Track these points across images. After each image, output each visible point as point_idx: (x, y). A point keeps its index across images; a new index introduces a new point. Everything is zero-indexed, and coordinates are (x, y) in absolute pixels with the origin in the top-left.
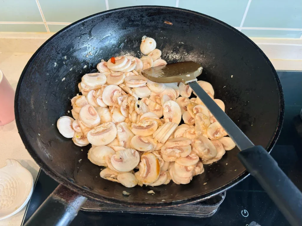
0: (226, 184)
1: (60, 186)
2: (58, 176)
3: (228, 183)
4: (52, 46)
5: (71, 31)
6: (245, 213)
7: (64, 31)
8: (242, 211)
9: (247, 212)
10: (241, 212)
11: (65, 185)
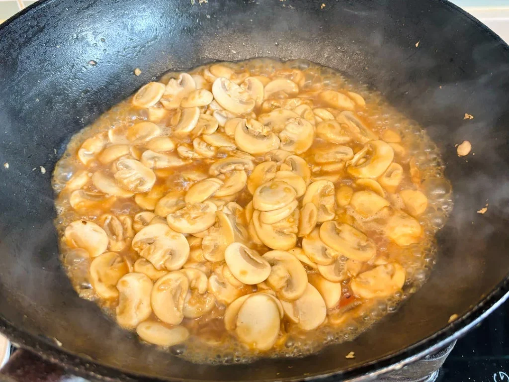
0: (440, 332)
1: (17, 355)
2: (11, 326)
3: (444, 330)
4: (13, 40)
5: (56, 6)
6: (502, 378)
7: (40, 7)
8: (495, 375)
9: (505, 377)
10: (493, 375)
11: (29, 348)
